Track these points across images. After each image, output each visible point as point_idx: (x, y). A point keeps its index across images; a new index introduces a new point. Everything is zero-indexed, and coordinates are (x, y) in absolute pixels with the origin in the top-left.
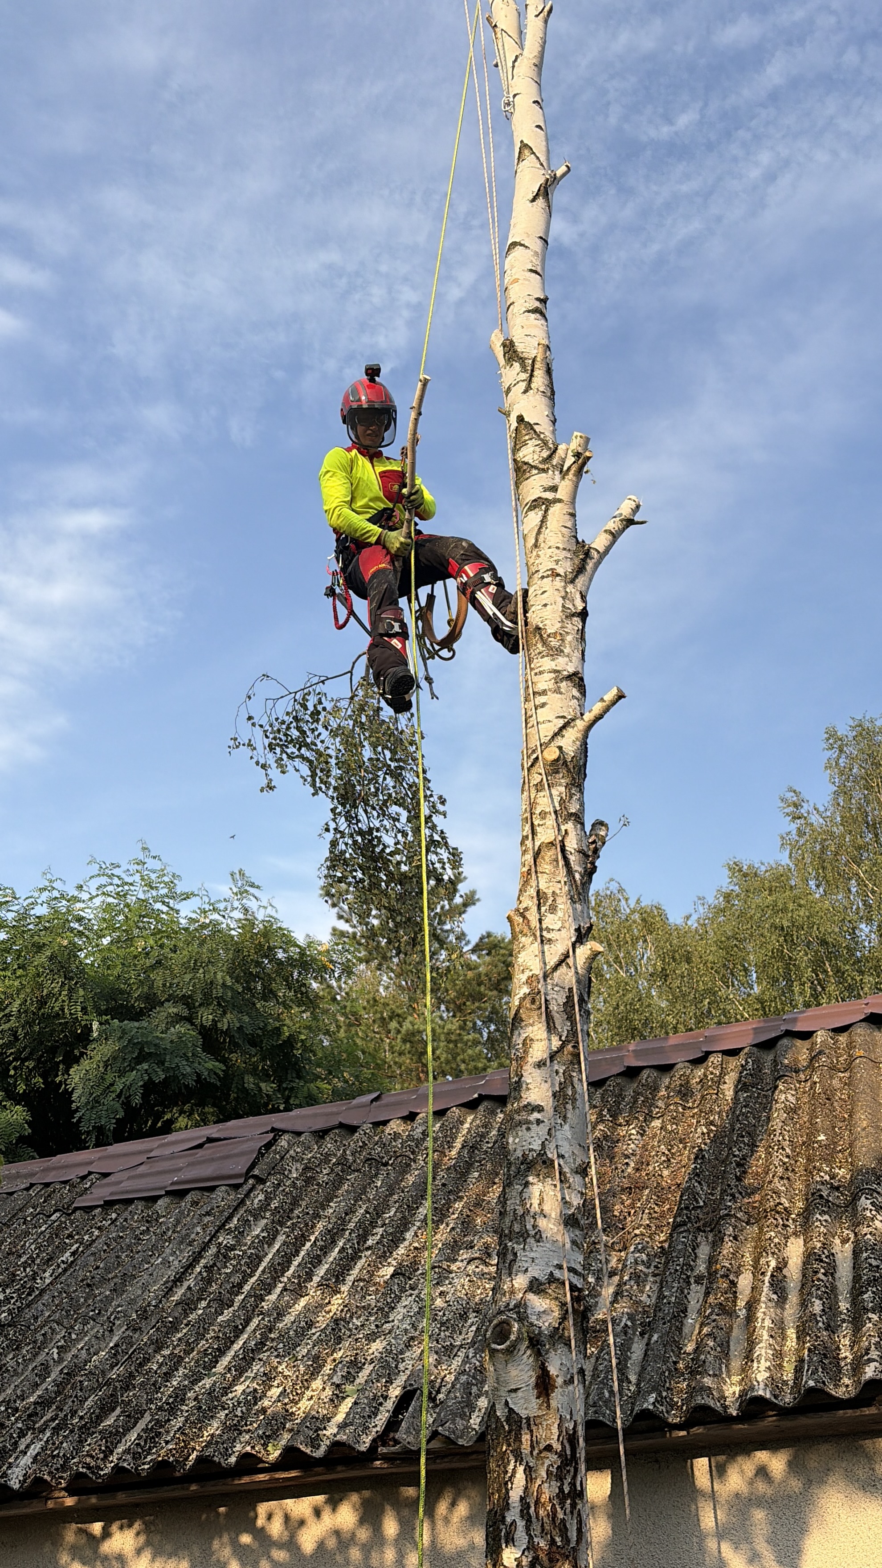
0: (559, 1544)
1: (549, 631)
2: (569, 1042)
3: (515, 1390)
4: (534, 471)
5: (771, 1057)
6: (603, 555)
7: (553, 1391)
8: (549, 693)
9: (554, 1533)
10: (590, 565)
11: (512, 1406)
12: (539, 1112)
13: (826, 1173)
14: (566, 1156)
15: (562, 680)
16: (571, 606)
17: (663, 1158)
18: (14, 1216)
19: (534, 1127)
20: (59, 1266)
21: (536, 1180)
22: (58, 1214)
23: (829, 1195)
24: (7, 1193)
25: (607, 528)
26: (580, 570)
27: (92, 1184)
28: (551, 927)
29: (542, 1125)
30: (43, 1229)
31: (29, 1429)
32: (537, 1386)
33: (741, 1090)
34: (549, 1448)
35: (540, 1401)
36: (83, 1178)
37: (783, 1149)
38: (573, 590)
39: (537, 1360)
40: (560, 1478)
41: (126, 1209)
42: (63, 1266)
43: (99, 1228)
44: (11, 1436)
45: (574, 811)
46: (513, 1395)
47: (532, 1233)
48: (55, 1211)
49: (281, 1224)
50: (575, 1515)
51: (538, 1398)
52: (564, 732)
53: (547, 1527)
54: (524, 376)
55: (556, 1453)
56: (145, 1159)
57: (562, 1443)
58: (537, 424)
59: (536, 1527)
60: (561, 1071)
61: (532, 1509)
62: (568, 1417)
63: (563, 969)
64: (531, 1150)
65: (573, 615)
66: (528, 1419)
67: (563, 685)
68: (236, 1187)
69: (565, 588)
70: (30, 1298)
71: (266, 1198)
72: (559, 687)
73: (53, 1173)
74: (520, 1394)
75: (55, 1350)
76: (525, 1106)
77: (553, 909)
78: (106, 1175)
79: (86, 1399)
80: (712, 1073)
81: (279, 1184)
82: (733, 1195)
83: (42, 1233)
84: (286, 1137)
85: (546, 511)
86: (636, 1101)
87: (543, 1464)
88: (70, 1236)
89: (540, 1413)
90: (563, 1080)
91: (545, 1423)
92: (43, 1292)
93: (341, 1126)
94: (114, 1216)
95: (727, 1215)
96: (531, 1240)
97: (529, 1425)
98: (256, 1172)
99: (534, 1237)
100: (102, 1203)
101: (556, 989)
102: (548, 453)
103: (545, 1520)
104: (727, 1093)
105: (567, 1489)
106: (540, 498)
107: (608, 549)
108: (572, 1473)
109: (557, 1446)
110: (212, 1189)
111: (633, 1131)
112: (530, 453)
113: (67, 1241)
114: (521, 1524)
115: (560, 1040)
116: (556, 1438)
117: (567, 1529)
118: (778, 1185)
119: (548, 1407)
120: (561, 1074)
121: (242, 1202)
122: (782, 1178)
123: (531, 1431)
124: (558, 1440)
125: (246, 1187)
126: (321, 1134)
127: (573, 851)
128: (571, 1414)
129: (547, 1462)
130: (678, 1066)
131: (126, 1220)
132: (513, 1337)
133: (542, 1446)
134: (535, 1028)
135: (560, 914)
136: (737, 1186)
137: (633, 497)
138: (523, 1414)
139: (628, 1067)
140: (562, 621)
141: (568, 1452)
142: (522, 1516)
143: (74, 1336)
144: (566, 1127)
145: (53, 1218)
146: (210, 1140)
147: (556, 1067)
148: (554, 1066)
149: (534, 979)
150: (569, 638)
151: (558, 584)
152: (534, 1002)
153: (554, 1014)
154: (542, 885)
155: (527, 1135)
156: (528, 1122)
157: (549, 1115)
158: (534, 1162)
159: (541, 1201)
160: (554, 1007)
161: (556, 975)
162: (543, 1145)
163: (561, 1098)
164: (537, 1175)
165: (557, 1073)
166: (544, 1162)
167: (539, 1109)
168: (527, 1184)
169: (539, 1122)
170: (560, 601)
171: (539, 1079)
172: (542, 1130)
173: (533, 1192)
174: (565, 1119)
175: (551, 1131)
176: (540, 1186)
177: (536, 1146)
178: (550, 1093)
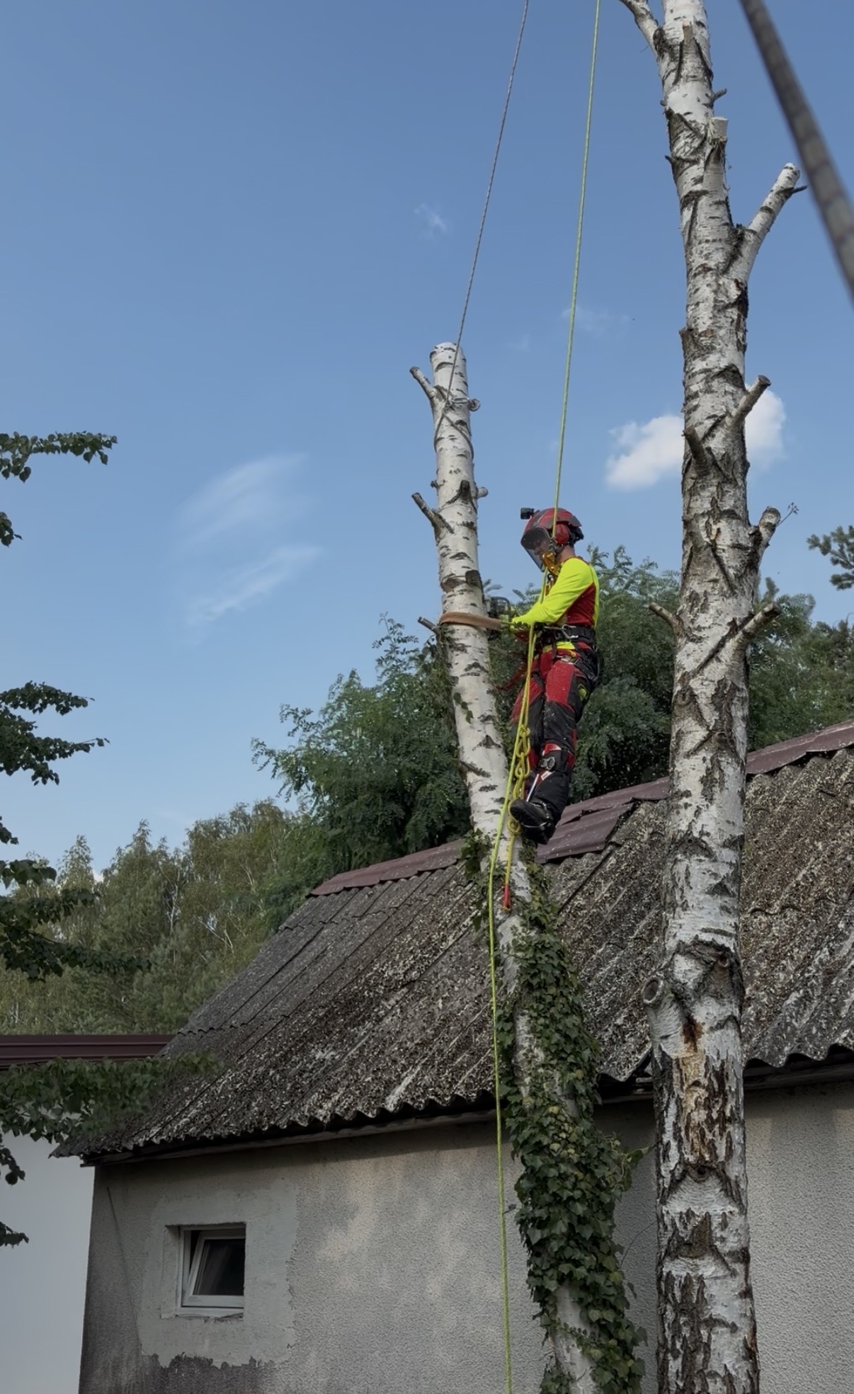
0: (707, 1159)
1: (700, 331)
2: (717, 730)
3: (666, 1037)
4: (687, 165)
6: (760, 236)
7: (700, 1037)
8: (700, 394)
9: (703, 1150)
10: (745, 250)
11: (664, 1049)
12: (687, 797)
14: (712, 833)
15: (713, 379)
16: (724, 298)
19: (682, 811)
20: (460, 930)
21: (683, 858)
25: (764, 205)
26: (733, 257)
28: (703, 625)
29: (689, 808)
30: (459, 898)
31: (410, 1064)
32: (684, 1032)
34: (697, 1084)
35: (688, 1045)
38: (726, 281)
39: (682, 1012)
40: (708, 1107)
42: (464, 929)
44: (396, 1071)
45: (727, 508)
46: (664, 1041)
47: (680, 903)
48: (469, 882)
49: (623, 884)
50: (725, 1137)
51: (686, 1042)
52: (715, 432)
53: (697, 1147)
54: (673, 65)
55: (704, 1087)
57: (710, 1079)
58: (688, 113)
59: (687, 1146)
60: (709, 757)
61: (683, 1134)
62: (715, 1057)
63: (713, 664)
64: (679, 831)
65: (726, 307)
66: (677, 1060)
67: (715, 384)
68: (599, 852)
69: (716, 281)
70: (436, 958)
71: (617, 862)
72: (710, 387)
74: (670, 1040)
75: (440, 1001)
76: (676, 793)
77: (704, 609)
79: (451, 1040)
81: (631, 849)
83: (457, 901)
84: (644, 805)
85: (696, 204)
87: (692, 1096)
89: (688, 1055)
90: (710, 766)
91: (693, 1063)
92: (446, 951)
96: (678, 909)
97: (678, 1066)
98: (614, 839)
99: (682, 906)
101: (706, 683)
102: (699, 142)
103: (695, 1140)
105: (715, 1115)
106: (691, 192)
107: (767, 228)
108: (720, 1103)
109: (705, 1082)
110: (580, 856)
112: (684, 146)
114: (674, 1144)
115: (708, 729)
116: (703, 1074)
117: (715, 1148)
119: (696, 1050)
120: (708, 761)
121: (600, 866)
123: (681, 1070)
124: (705, 1076)
125: (604, 854)
127: (726, 548)
128: (718, 1053)
129: (696, 1095)
132: (658, 993)
133: (690, 1082)
134: (686, 721)
135: (712, 611)
137: (790, 165)
138: (673, 1056)
140: (715, 316)
141: (716, 1086)
142: (675, 1138)
143: (456, 989)
144: (712, 808)
145: (467, 888)
146: (586, 813)
147: (704, 755)
148: (702, 754)
149: (686, 677)
150: (722, 332)
151: (710, 278)
152: (684, 698)
153: (702, 707)
154: (695, 586)
155: (677, 818)
156: (678, 807)
157: (696, 799)
158: (682, 842)
159: (688, 875)
160: (702, 701)
161: (706, 670)
162: (690, 826)
163: (709, 782)
164: (685, 853)
165: (704, 760)
166: (690, 841)
167: (688, 794)
168: (676, 861)
169: (686, 806)
170: (712, 296)
171: (687, 768)
172: (690, 813)
173: (681, 868)
174: (711, 800)
175: (698, 812)
176: (687, 862)
177: (684, 827)
178: (698, 778)
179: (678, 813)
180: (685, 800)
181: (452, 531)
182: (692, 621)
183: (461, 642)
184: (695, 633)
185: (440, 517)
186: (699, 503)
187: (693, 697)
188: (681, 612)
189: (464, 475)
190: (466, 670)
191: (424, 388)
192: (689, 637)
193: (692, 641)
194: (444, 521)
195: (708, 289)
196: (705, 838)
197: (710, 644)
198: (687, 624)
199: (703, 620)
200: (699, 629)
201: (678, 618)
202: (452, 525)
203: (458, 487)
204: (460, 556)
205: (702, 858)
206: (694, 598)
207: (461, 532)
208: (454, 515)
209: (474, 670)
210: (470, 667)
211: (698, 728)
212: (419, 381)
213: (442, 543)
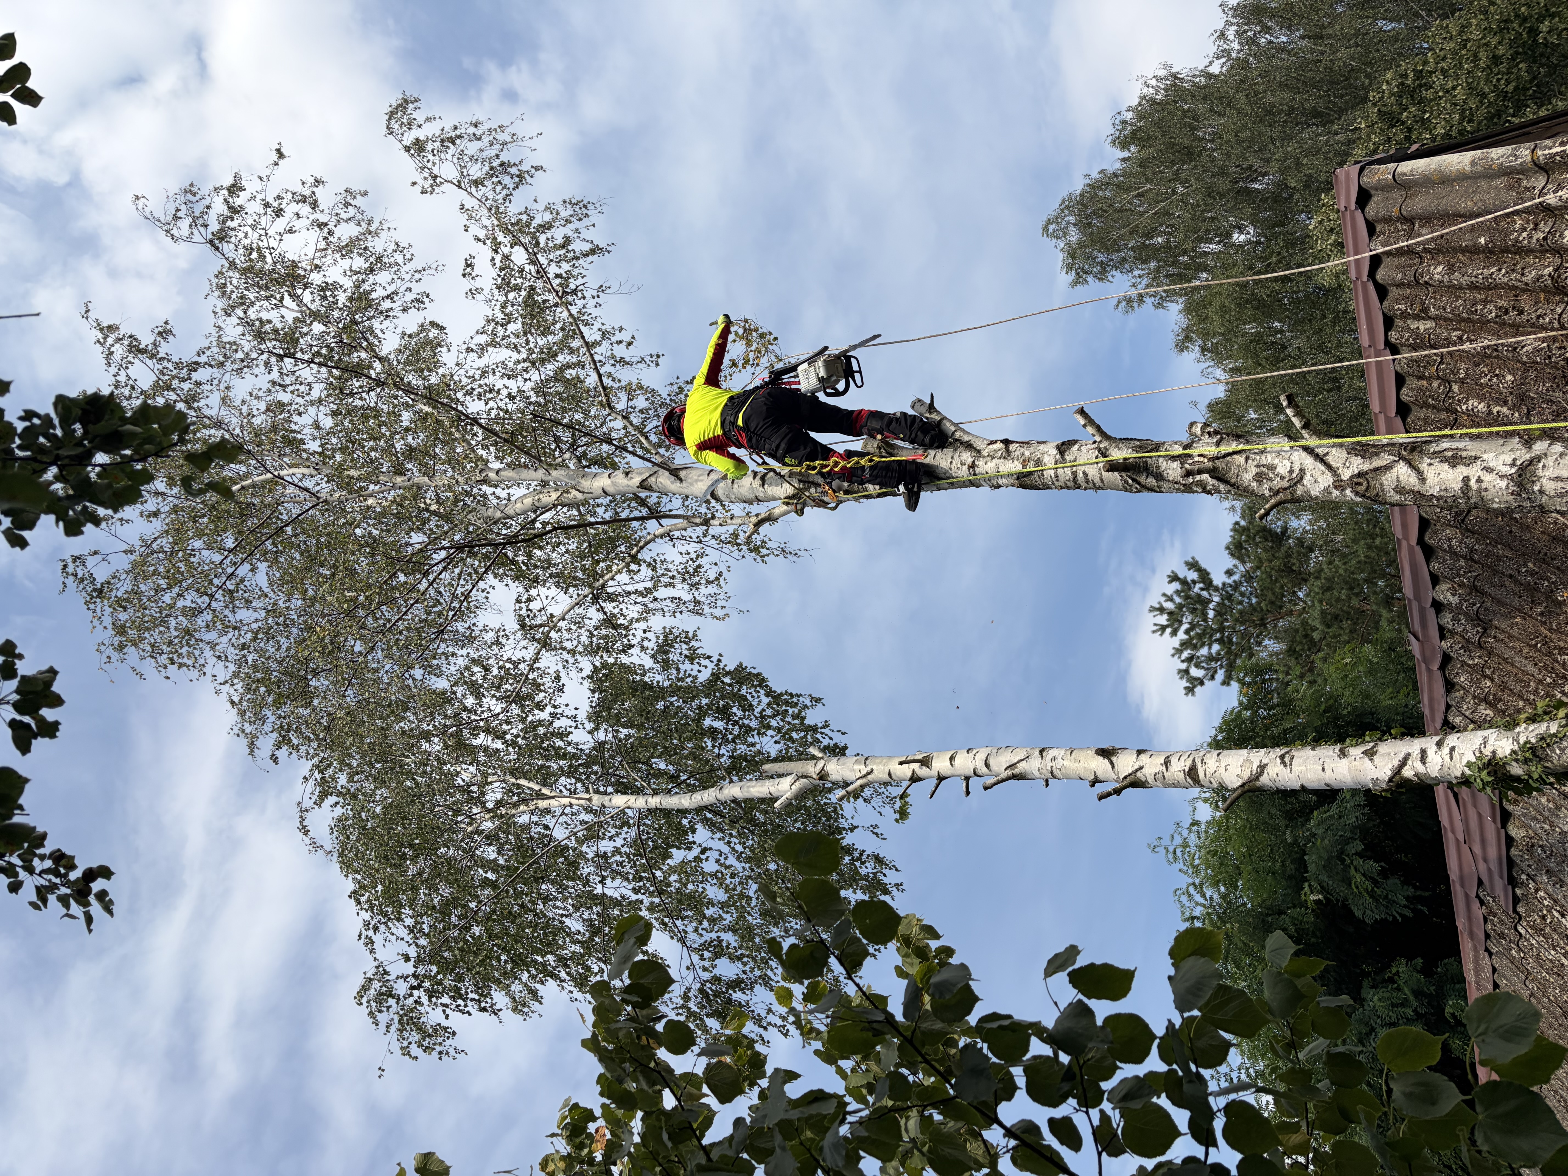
1: (1021, 469)
2: (1401, 454)
5: (1393, 289)
6: (958, 428)
10: (966, 438)
12: (1469, 481)
13: (1519, 235)
14: (1514, 456)
15: (1064, 459)
16: (1000, 452)
17: (1495, 380)
18: (1518, 969)
19: (1485, 485)
21: (1538, 484)
22: (1520, 928)
23: (1543, 232)
24: (1494, 973)
26: (970, 446)
27: (1488, 895)
28: (1288, 469)
29: (1483, 478)
30: (1534, 942)
33: (1426, 313)
36: (1482, 903)
37: (1492, 273)
38: (987, 451)
41: (1518, 865)
43: (1537, 891)
48: (1516, 930)
56: (1466, 846)
60: (1429, 461)
63: (1330, 459)
64: (1508, 488)
65: (1007, 450)
67: (1068, 458)
69: (984, 457)
72: (1070, 461)
73: (1475, 930)
76: (1463, 492)
77: (1272, 468)
78: (1480, 883)
80: (1408, 340)
82: (1538, 317)
83: (1538, 943)
84: (1451, 718)
86: (1434, 407)
88: (1543, 918)
90: (1438, 460)
93: (1443, 667)
94: (1524, 877)
95: (1559, 322)
100: (1510, 887)
101: (1348, 464)
104: (1428, 326)
107: (953, 424)
111: (1464, 407)
113: (1549, 921)
115: (1398, 461)
118: (1530, 277)
120: (1433, 461)
122: (1523, 274)
126: (1450, 686)
130: (1399, 369)
131: (1529, 866)
134: (1385, 482)
135: (1276, 461)
136: (1529, 314)
139: (1397, 413)
140: (1012, 458)
144: (1485, 456)
145: (1523, 932)
147: (1425, 465)
148: (1424, 466)
149: (1339, 485)
150: (1027, 453)
151: (980, 463)
152: (1360, 484)
153: (1372, 467)
154: (1248, 477)
155: (1492, 491)
156: (1479, 490)
157: (1474, 472)
158: (1520, 485)
159: (1558, 479)
160: (1366, 466)
161: (1334, 464)
162: (1502, 477)
163: (1455, 460)
164: (1533, 482)
165: (1430, 464)
166: (1520, 476)
167: (1466, 480)
168: (1541, 492)
169: (1479, 481)
170: (995, 461)
171: (1436, 480)
172: (1487, 478)
173: (1550, 487)
174: (1476, 458)
175: (1488, 470)
176: (1544, 480)
177: (1503, 484)
178: (1451, 470)
179: (1486, 490)
180: (1473, 483)
181: (1141, 768)
182: (1282, 478)
183: (1255, 768)
184: (1294, 475)
185: (1125, 777)
186: (1170, 472)
187: (1360, 475)
188: (1270, 489)
189: (1091, 753)
190: (1285, 766)
191: (1003, 781)
192: (1298, 482)
193: (1302, 478)
194: (1130, 775)
195: (989, 464)
196: (1518, 463)
197: (1309, 461)
198: (1285, 484)
199: (1283, 468)
200: (1291, 471)
201: (1277, 493)
202: (1136, 767)
203: (1100, 758)
204: (1167, 763)
205: (1541, 465)
206: (1259, 477)
207: (1144, 758)
208: (1126, 763)
209: (1287, 760)
210: (1283, 762)
211: (1395, 470)
212: (995, 784)
213: (1151, 780)
